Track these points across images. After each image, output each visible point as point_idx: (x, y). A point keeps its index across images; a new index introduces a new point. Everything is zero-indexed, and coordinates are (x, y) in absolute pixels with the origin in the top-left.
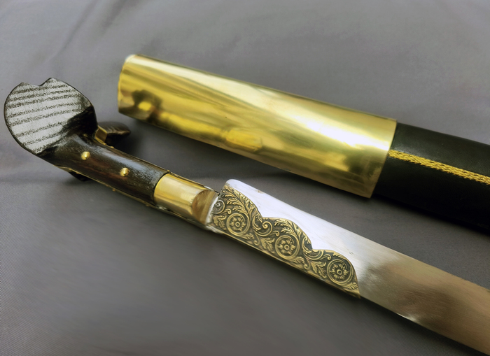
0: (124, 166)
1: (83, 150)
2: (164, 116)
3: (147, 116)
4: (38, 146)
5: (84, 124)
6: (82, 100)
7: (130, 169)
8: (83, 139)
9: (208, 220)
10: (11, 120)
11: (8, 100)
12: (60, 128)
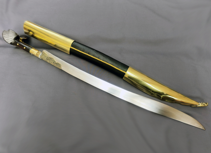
0: (25, 47)
1: (17, 43)
2: (35, 35)
3: (31, 35)
4: (9, 42)
5: (17, 38)
6: (16, 34)
7: (26, 47)
8: (17, 41)
9: (39, 57)
10: (4, 37)
11: (3, 33)
12: (13, 39)
